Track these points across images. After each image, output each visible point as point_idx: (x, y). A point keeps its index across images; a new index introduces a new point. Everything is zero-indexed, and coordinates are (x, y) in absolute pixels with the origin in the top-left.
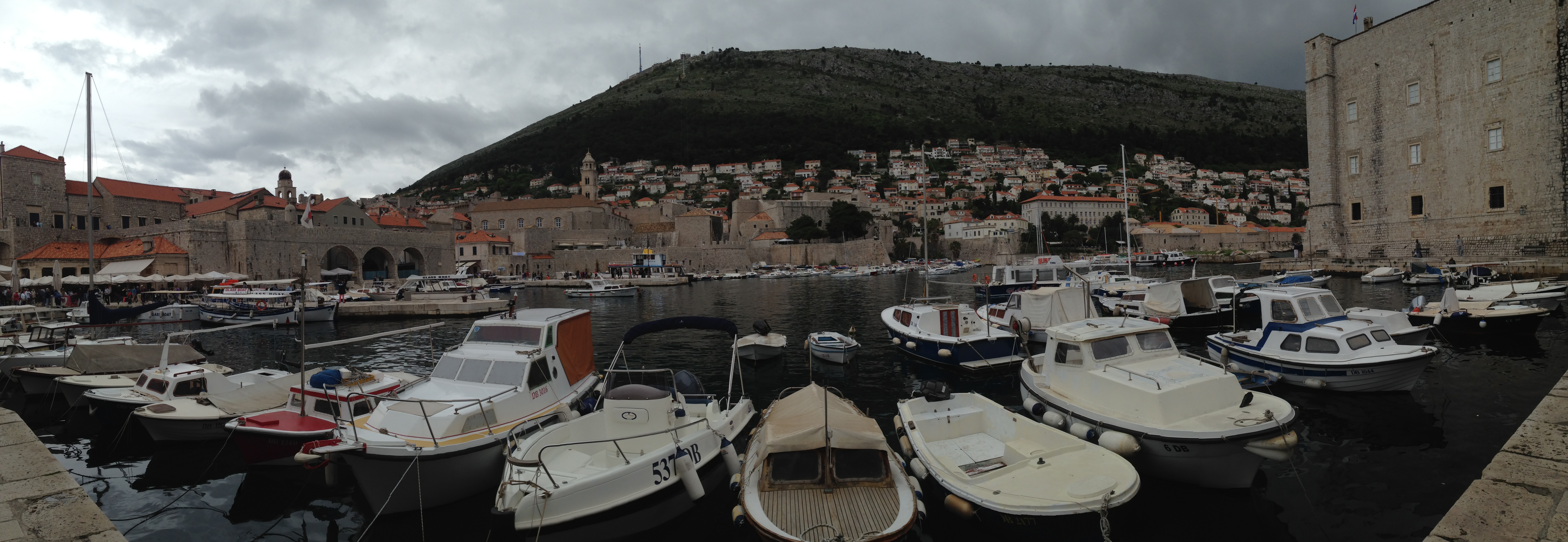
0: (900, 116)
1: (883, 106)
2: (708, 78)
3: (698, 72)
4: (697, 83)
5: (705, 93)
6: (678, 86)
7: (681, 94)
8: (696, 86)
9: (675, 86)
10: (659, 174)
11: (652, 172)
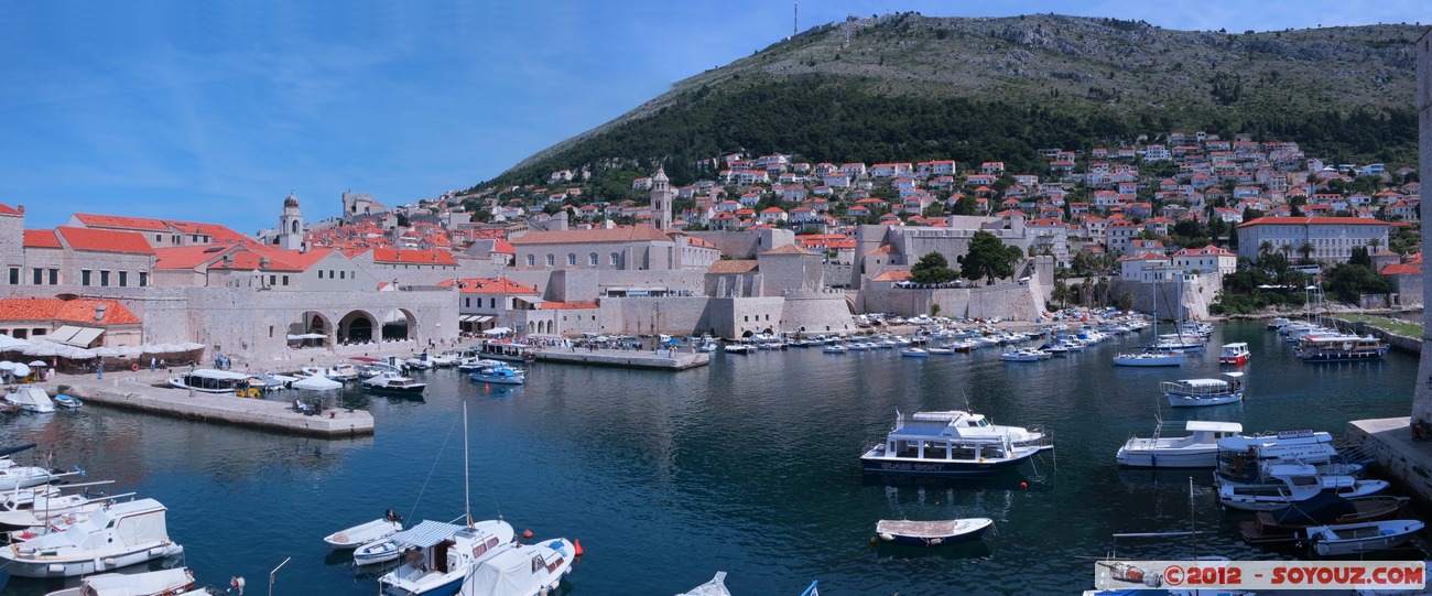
0: (1112, 103)
1: (1091, 90)
2: (878, 49)
3: (865, 41)
4: (863, 54)
5: (873, 70)
6: (838, 58)
7: (839, 68)
8: (861, 58)
9: (834, 57)
10: (799, 174)
11: (791, 170)
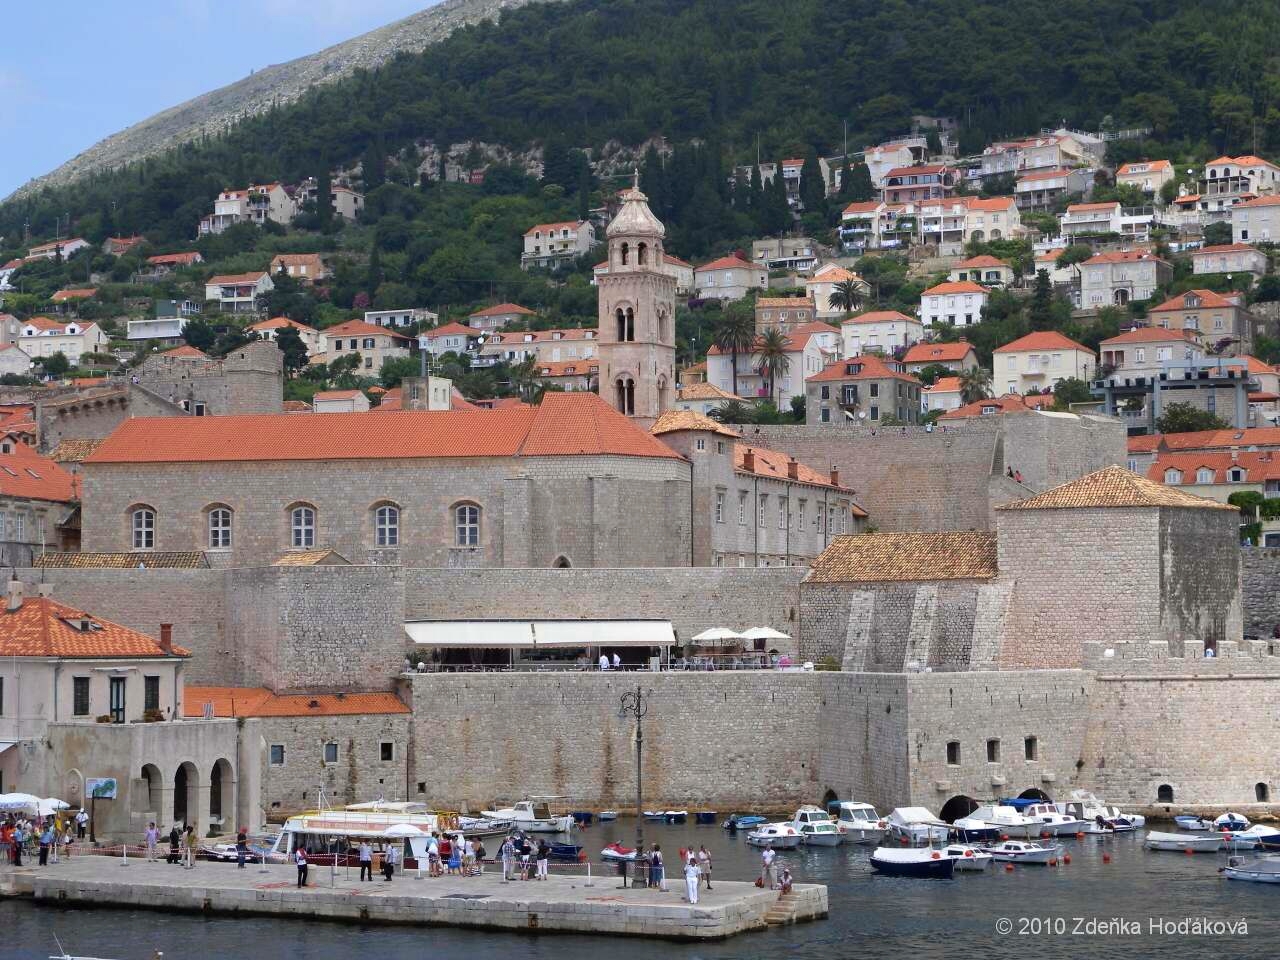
10: (1135, 201)
11: (1105, 190)
